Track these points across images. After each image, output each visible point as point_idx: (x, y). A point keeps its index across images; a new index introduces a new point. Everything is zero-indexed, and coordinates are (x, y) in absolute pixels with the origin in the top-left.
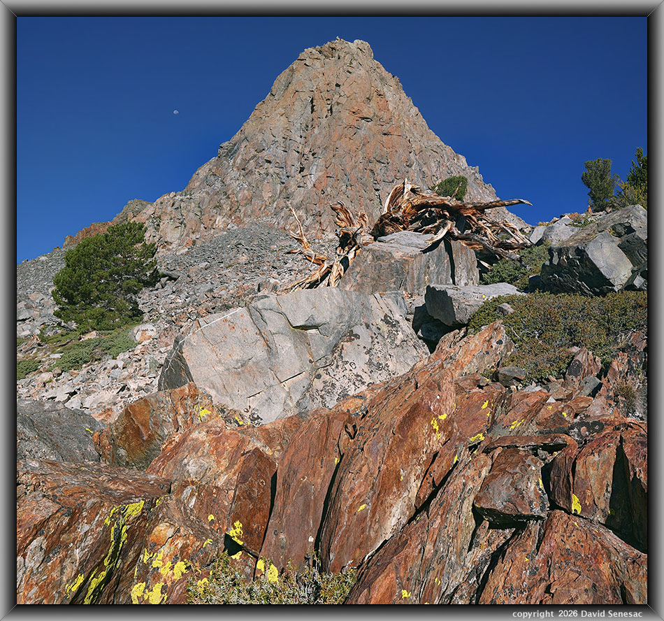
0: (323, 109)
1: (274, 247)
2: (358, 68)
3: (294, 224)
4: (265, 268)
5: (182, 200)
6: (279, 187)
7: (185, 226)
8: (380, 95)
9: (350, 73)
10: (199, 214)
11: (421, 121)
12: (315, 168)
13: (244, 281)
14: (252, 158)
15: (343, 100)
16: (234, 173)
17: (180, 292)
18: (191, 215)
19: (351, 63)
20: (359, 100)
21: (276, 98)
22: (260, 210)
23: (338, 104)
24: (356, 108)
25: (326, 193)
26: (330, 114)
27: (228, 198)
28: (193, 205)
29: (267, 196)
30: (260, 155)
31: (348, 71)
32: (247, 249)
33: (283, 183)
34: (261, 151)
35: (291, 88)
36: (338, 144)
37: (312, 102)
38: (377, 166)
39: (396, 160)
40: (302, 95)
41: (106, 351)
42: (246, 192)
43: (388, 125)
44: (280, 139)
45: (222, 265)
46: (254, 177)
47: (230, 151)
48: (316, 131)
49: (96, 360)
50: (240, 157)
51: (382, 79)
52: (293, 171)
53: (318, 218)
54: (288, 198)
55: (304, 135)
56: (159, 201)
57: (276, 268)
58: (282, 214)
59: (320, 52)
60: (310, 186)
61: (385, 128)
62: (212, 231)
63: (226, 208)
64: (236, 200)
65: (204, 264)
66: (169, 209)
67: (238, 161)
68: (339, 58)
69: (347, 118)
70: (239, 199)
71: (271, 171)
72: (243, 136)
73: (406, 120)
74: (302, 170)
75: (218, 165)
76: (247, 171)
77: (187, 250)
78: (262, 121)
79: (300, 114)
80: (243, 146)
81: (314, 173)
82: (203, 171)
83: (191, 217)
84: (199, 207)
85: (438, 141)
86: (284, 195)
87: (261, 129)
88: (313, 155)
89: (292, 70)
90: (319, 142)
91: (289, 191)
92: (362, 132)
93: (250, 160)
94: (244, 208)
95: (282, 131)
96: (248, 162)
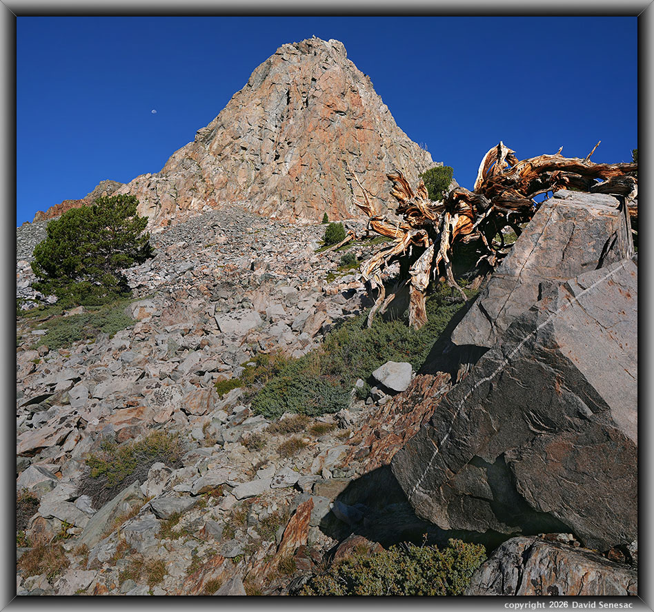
0: (297, 101)
1: (250, 229)
2: (333, 65)
3: (268, 208)
4: (244, 249)
5: (158, 182)
6: (253, 173)
7: (160, 207)
8: (354, 91)
9: (326, 69)
10: (174, 195)
11: (390, 118)
12: (290, 156)
13: (223, 261)
14: (229, 144)
15: (318, 94)
16: (210, 158)
17: (160, 269)
18: (167, 196)
19: (327, 60)
20: (334, 95)
21: (253, 89)
22: (235, 193)
23: (314, 97)
24: (331, 102)
25: (300, 180)
26: (305, 106)
27: (204, 181)
28: (169, 186)
29: (241, 180)
30: (236, 141)
31: (323, 67)
32: (224, 231)
33: (258, 170)
34: (237, 138)
35: (268, 80)
36: (313, 134)
37: (288, 94)
38: (350, 157)
39: (368, 153)
40: (278, 87)
41: (99, 329)
42: (221, 176)
43: (361, 120)
44: (256, 128)
45: (201, 245)
46: (229, 162)
47: (207, 137)
48: (291, 121)
49: (88, 338)
50: (216, 143)
51: (355, 77)
52: (267, 158)
53: (292, 204)
54: (263, 183)
55: (279, 125)
56: (134, 181)
57: (255, 249)
58: (257, 199)
59: (297, 48)
60: (284, 173)
61: (358, 122)
62: (188, 212)
63: (202, 191)
64: (211, 183)
65: (181, 244)
66: (145, 189)
67: (215, 146)
68: (315, 55)
69: (321, 110)
70: (214, 182)
71: (246, 157)
72: (219, 123)
73: (377, 116)
74: (277, 157)
75: (194, 150)
76: (222, 157)
77: (163, 229)
78: (239, 110)
79: (276, 105)
80: (220, 132)
81: (289, 161)
82: (179, 155)
83: (166, 199)
84: (175, 189)
85: (405, 138)
86: (259, 180)
87: (238, 117)
88: (288, 143)
89: (270, 63)
90: (294, 132)
91: (264, 177)
92: (336, 125)
93: (226, 146)
94: (219, 192)
95: (258, 120)
96: (224, 148)
